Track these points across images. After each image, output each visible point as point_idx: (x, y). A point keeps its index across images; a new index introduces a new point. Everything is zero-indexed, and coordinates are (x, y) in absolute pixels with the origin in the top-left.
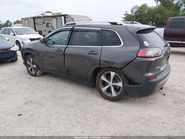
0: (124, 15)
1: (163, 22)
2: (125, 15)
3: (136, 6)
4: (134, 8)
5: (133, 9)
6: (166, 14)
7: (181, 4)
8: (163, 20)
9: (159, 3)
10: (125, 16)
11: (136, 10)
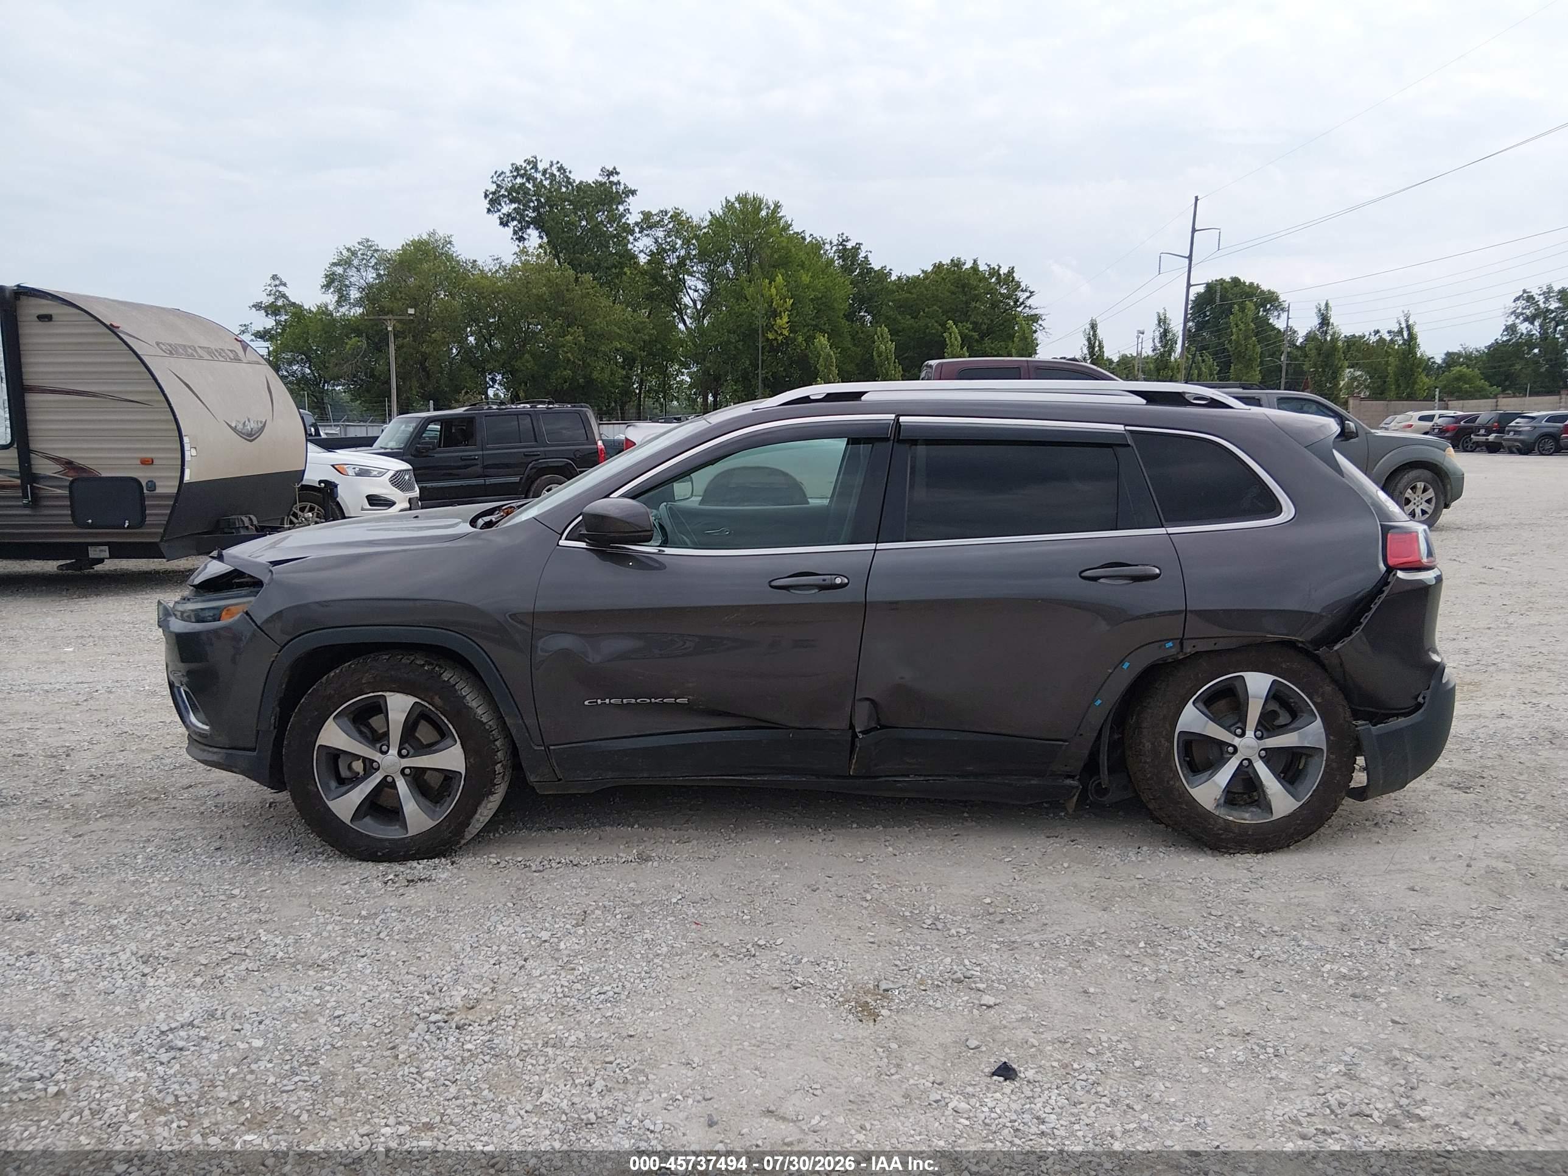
0: (258, 306)
1: (590, 381)
2: (272, 310)
3: (367, 244)
4: (346, 263)
5: (339, 270)
6: (600, 324)
7: (682, 262)
8: (586, 365)
9: (534, 238)
10: (270, 323)
11: (371, 276)
